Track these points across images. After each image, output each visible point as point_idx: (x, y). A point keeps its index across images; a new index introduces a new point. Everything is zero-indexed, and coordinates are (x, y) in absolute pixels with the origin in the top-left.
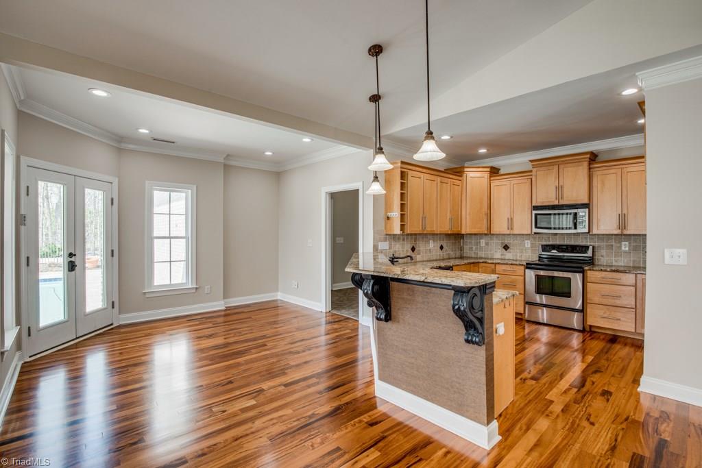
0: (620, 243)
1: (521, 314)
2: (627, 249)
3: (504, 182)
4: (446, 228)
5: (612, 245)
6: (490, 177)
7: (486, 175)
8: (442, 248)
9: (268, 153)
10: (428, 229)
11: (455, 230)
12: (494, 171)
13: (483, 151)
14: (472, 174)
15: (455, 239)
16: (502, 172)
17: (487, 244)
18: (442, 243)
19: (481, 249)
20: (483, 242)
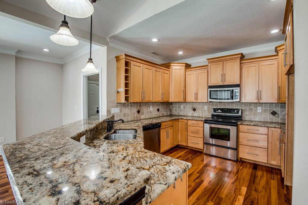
0: (257, 107)
1: (202, 150)
2: (260, 111)
3: (193, 72)
4: (159, 99)
5: (252, 109)
6: (186, 69)
7: (183, 68)
8: (158, 110)
9: (46, 50)
10: (147, 100)
11: (165, 100)
12: (188, 66)
13: (181, 53)
14: (175, 67)
15: (167, 105)
16: (192, 66)
17: (184, 108)
18: (158, 107)
19: (181, 110)
20: (182, 106)
